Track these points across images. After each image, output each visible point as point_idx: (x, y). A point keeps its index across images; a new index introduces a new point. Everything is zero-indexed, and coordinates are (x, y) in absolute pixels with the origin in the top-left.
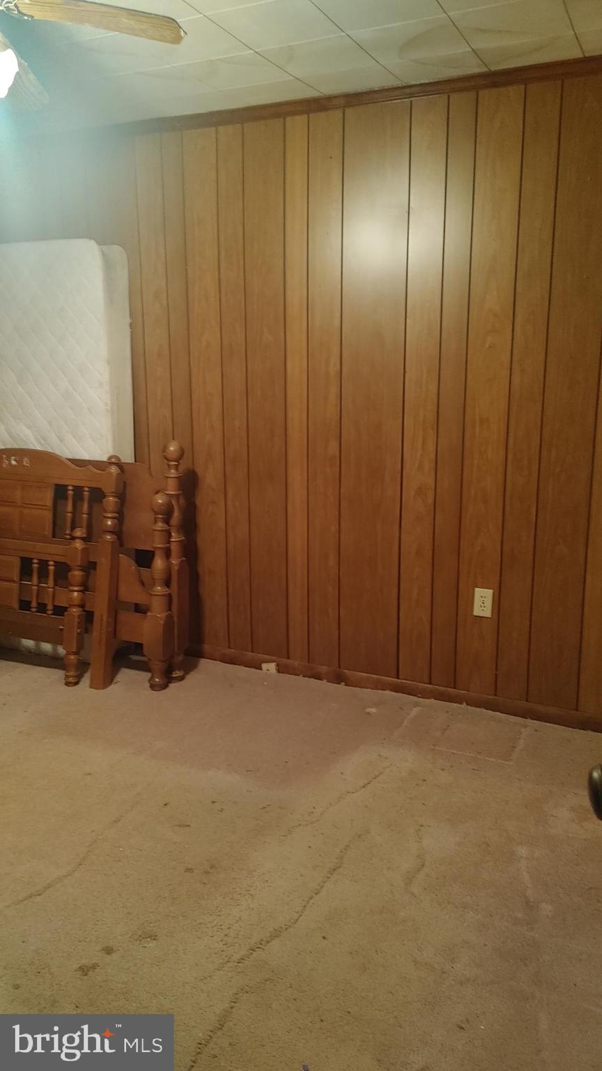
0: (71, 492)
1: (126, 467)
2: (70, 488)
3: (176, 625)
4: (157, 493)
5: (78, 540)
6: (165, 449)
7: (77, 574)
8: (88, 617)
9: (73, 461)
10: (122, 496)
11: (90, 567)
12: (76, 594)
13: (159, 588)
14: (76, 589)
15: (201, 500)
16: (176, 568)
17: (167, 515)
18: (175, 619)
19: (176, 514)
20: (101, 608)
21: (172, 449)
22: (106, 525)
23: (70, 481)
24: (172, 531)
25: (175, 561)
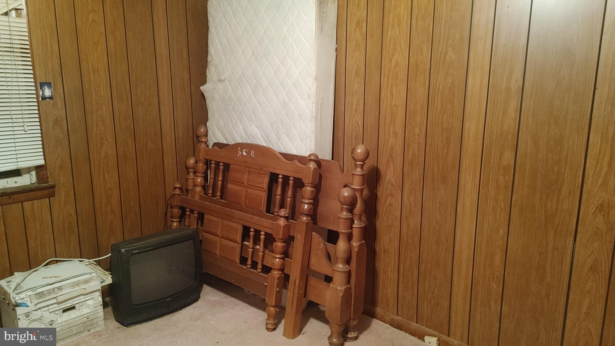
0: (280, 180)
1: (322, 163)
2: (281, 176)
3: (353, 296)
4: (345, 187)
5: (282, 219)
6: (353, 151)
7: (279, 245)
8: (286, 278)
9: (285, 155)
10: (318, 187)
11: (289, 240)
12: (277, 260)
13: (341, 266)
14: (278, 256)
15: (381, 192)
16: (356, 250)
17: (351, 206)
18: (353, 291)
19: (359, 205)
20: (295, 273)
21: (359, 151)
22: (303, 208)
23: (281, 171)
24: (355, 219)
25: (355, 244)
